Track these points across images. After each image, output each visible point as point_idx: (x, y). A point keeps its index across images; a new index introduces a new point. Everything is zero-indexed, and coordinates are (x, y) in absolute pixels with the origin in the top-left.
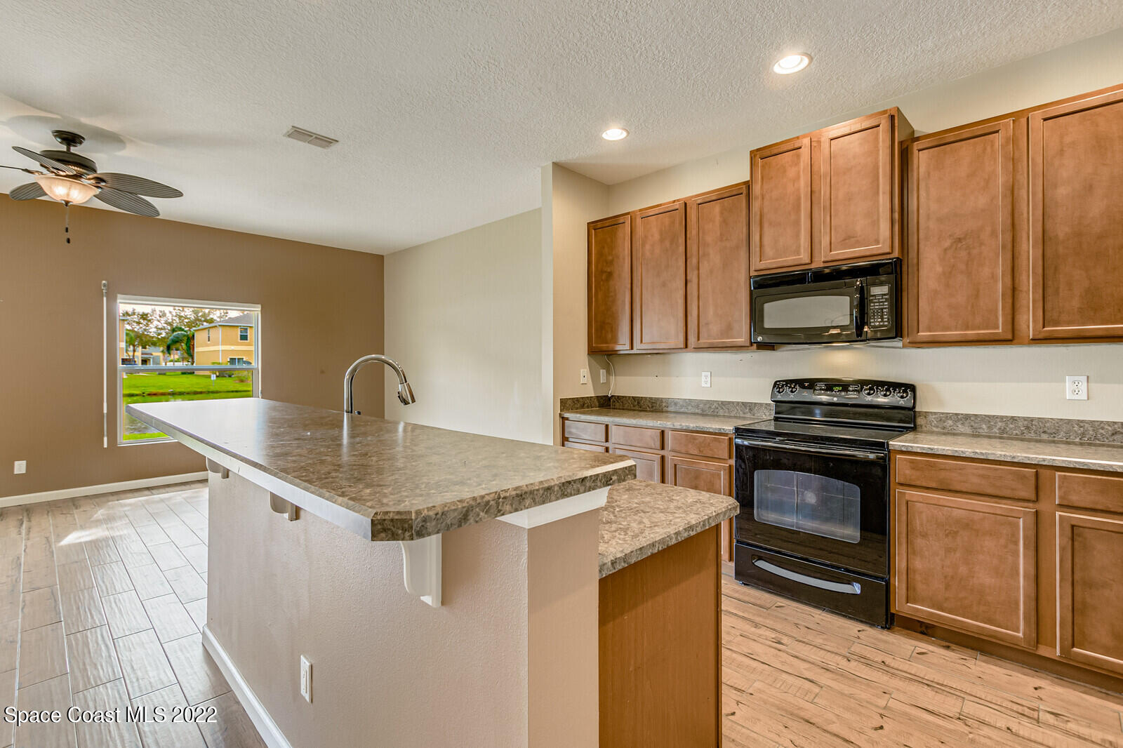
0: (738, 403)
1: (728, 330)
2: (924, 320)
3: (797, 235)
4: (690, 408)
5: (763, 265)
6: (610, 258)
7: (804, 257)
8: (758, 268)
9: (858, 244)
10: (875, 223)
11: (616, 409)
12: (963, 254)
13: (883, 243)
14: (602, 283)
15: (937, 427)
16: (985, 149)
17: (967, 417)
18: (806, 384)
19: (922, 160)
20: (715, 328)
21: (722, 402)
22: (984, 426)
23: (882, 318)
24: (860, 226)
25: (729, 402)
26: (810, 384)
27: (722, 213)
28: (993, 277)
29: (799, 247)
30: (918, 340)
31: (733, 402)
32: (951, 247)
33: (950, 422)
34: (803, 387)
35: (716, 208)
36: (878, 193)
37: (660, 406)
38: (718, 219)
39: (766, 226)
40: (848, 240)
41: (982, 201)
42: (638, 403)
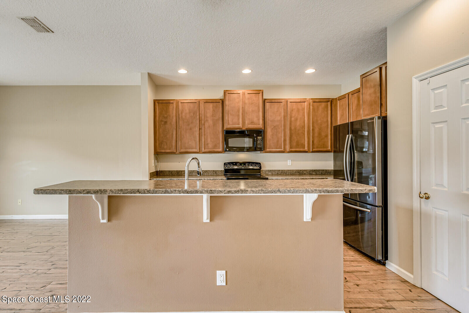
0: (211, 170)
1: (215, 146)
2: (268, 146)
3: (239, 119)
4: (194, 173)
5: (229, 126)
6: (166, 116)
7: (240, 126)
8: (227, 128)
9: (255, 124)
10: (259, 120)
11: (161, 176)
12: (276, 130)
13: (261, 125)
14: (162, 125)
15: (264, 174)
16: (279, 106)
17: (271, 171)
18: (234, 164)
19: (268, 105)
20: (210, 146)
21: (206, 171)
22: (274, 173)
23: (260, 145)
24: (255, 120)
25: (208, 171)
26: (235, 164)
27: (213, 108)
28: (281, 137)
29: (239, 123)
30: (267, 151)
31: (210, 171)
32: (273, 128)
33: (267, 172)
34: (233, 165)
35: (211, 105)
36: (259, 111)
37: (181, 173)
38: (211, 109)
39: (229, 115)
40: (252, 123)
41: (279, 118)
42: (171, 173)
